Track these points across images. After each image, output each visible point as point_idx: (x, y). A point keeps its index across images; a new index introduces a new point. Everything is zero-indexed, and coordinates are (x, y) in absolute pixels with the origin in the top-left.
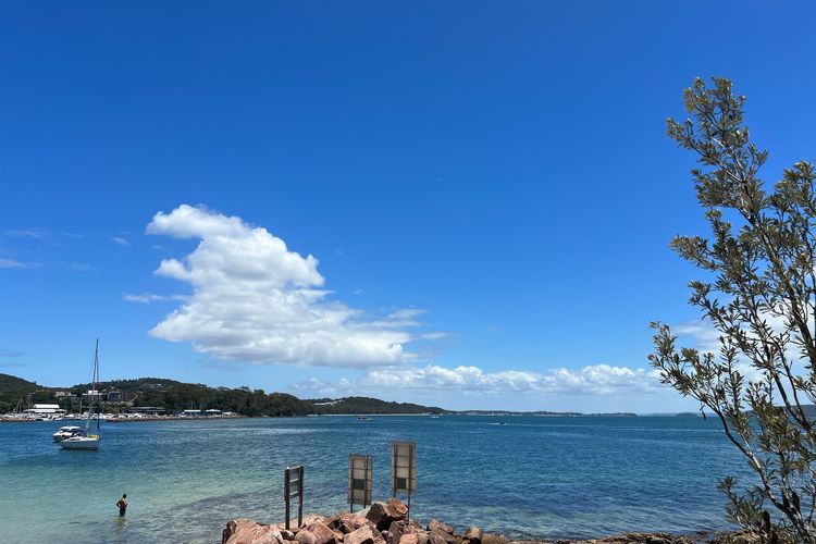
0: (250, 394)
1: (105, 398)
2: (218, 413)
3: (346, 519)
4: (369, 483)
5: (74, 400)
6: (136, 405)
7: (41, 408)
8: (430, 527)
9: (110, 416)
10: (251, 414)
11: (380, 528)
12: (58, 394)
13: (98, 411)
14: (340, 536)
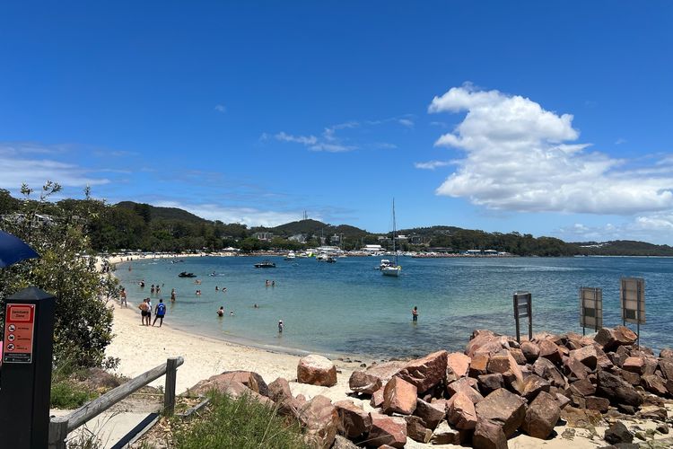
0: (520, 238)
1: (410, 241)
2: (494, 253)
3: (573, 340)
4: (599, 311)
5: (390, 242)
6: (432, 246)
7: (370, 247)
8: (663, 354)
9: (414, 254)
10: (522, 253)
11: (606, 350)
12: (380, 238)
13: (406, 250)
14: (566, 351)
